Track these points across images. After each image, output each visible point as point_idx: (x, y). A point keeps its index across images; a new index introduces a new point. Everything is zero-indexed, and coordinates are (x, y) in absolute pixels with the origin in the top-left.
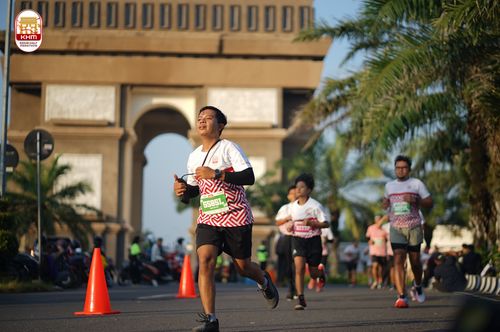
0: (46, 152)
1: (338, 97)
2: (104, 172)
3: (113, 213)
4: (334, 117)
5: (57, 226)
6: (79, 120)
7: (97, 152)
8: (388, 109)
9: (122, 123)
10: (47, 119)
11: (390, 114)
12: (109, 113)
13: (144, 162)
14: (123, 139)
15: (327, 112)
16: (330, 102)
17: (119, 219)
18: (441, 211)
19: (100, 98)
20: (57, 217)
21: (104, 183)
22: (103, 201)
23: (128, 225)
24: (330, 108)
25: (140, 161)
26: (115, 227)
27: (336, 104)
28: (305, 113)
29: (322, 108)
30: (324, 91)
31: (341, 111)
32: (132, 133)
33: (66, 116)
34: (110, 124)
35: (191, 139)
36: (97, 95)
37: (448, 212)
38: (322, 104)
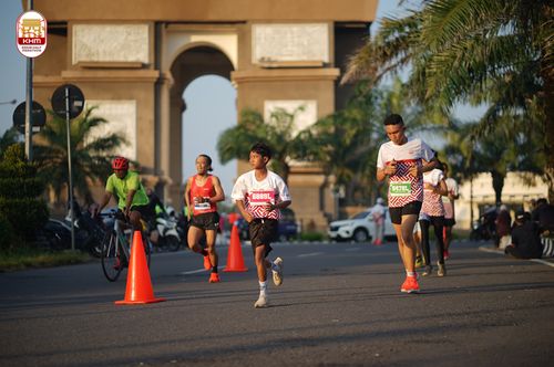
0: (77, 110)
1: (397, 39)
2: (139, 119)
3: (150, 164)
4: (394, 61)
5: (89, 180)
6: (110, 63)
7: (130, 98)
8: (454, 57)
9: (157, 66)
10: (74, 62)
11: (456, 63)
12: (142, 54)
13: (183, 107)
14: (159, 82)
15: (385, 57)
16: (388, 44)
17: (156, 171)
18: (512, 158)
19: (132, 38)
20: (88, 169)
21: (139, 131)
22: (139, 152)
23: (166, 177)
24: (388, 53)
25: (179, 106)
26: (152, 179)
27: (395, 47)
28: (361, 58)
29: (381, 53)
30: (381, 33)
31: (401, 55)
32: (169, 75)
33: (95, 59)
34: (144, 66)
35: (234, 82)
36: (129, 34)
37: (521, 158)
38: (380, 48)
